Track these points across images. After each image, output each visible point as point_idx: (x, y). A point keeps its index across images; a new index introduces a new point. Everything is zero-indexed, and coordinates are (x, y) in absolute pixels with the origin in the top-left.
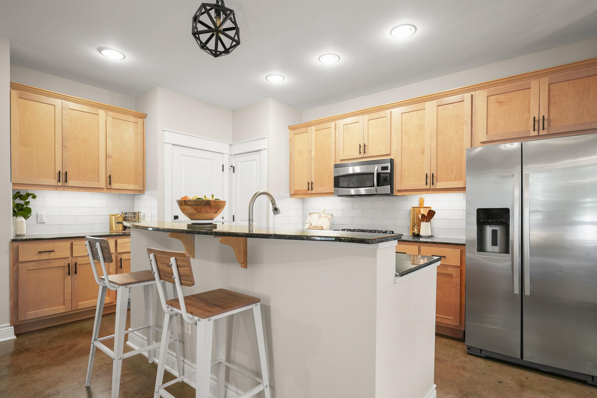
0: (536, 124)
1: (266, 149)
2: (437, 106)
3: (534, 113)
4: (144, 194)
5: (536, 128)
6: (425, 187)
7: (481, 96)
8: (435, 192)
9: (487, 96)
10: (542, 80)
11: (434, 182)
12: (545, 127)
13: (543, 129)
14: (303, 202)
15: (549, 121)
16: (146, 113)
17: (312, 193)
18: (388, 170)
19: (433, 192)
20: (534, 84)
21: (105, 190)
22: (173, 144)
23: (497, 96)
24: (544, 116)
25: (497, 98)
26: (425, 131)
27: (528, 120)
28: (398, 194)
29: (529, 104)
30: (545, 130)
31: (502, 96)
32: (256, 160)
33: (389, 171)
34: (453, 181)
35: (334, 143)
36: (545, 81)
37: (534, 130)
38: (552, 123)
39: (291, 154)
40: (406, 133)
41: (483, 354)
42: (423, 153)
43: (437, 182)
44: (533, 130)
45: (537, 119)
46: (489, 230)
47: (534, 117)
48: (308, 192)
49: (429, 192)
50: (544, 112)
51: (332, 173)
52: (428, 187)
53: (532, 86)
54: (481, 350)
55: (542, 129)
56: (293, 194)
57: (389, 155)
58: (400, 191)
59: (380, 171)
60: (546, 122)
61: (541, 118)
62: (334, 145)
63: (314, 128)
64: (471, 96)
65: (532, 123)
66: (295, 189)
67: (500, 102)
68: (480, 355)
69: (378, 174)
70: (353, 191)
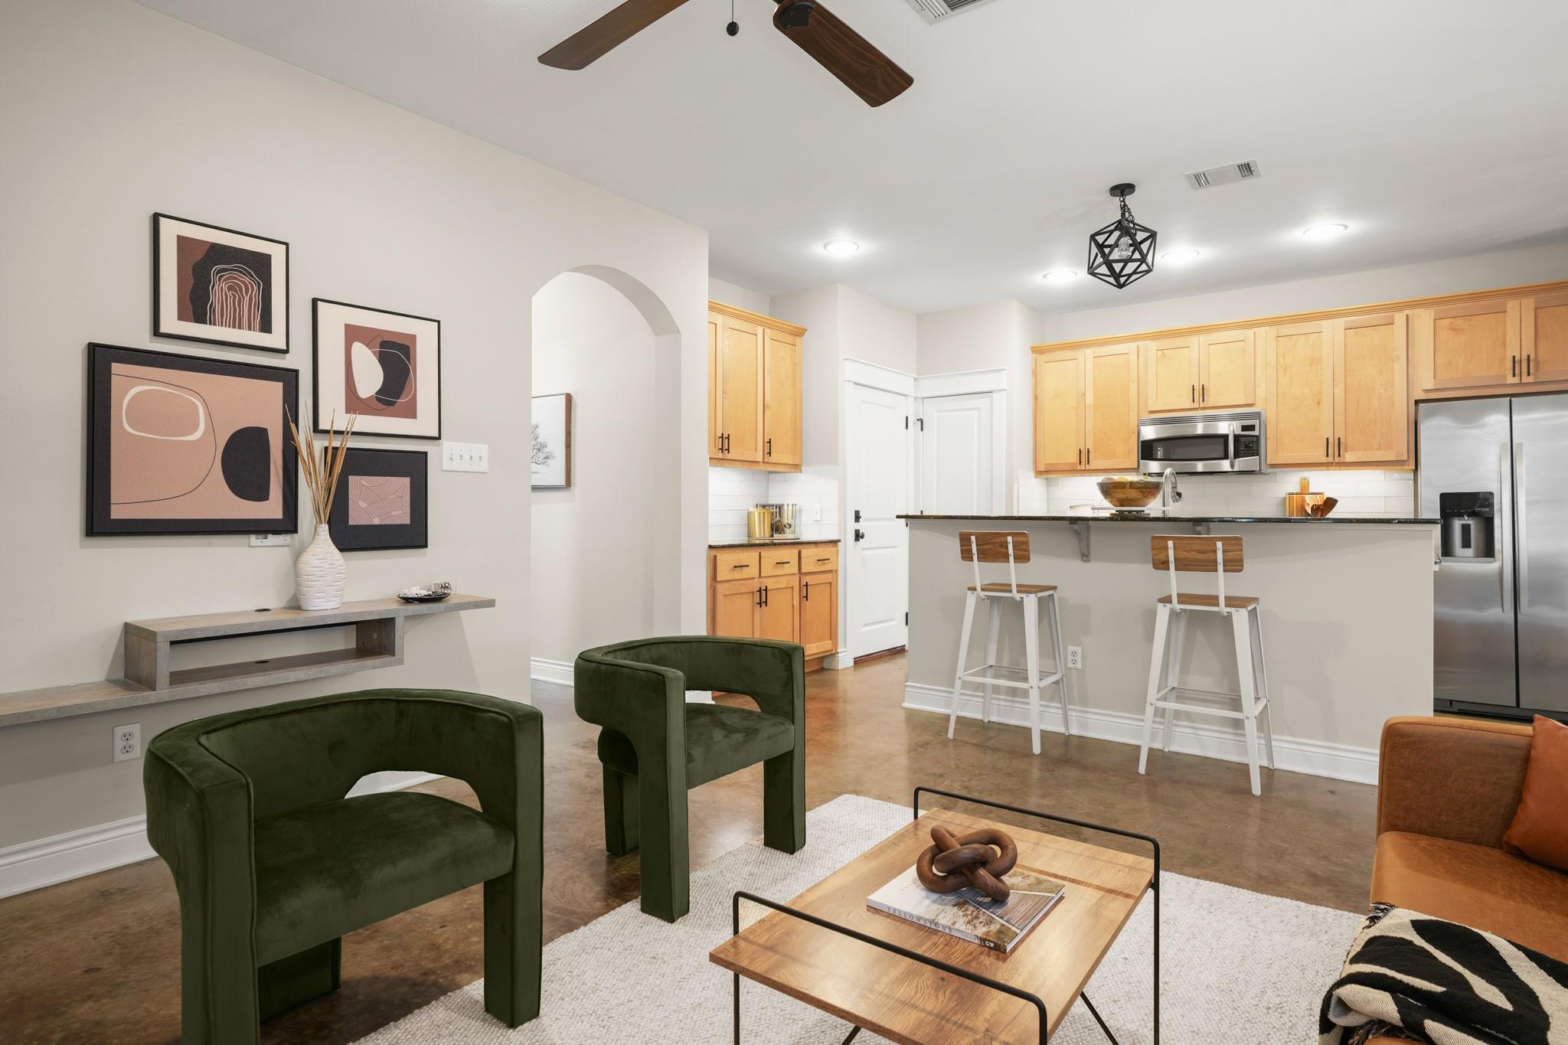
0: (1517, 365)
1: (1005, 390)
2: (1346, 329)
3: (1512, 350)
4: (801, 472)
5: (1517, 372)
6: (1325, 460)
7: (1424, 319)
8: (1342, 468)
9: (1435, 320)
10: (1524, 301)
11: (1341, 452)
12: (1531, 371)
13: (1529, 374)
14: (1048, 485)
15: (1537, 362)
16: (806, 327)
17: (1087, 468)
18: (1254, 430)
19: (1338, 468)
20: (1512, 306)
21: (761, 464)
22: (856, 384)
23: (1450, 320)
24: (1529, 356)
25: (1452, 322)
26: (1322, 368)
27: (1503, 359)
28: (1270, 470)
29: (1504, 336)
30: (1531, 376)
31: (1459, 321)
32: (978, 409)
33: (1256, 433)
34: (1376, 450)
35: (1136, 381)
36: (1529, 303)
37: (1514, 376)
38: (1541, 366)
39: (1036, 398)
40: (1285, 370)
41: (1455, 708)
42: (1319, 403)
43: (1346, 451)
44: (1511, 375)
45: (1517, 359)
46: (1457, 524)
47: (1514, 357)
48: (1079, 467)
49: (1330, 468)
50: (1528, 349)
51: (1134, 433)
52: (1330, 459)
53: (1509, 309)
54: (1451, 701)
55: (1526, 374)
56: (1043, 470)
57: (1251, 405)
58: (1273, 466)
59: (1239, 432)
60: (1532, 364)
61: (1524, 357)
62: (1136, 384)
63: (1090, 352)
64: (1405, 317)
65: (1510, 364)
66: (1047, 462)
67: (1456, 330)
68: (1450, 710)
69: (1237, 437)
70: (1200, 466)
